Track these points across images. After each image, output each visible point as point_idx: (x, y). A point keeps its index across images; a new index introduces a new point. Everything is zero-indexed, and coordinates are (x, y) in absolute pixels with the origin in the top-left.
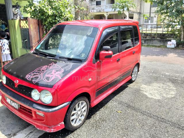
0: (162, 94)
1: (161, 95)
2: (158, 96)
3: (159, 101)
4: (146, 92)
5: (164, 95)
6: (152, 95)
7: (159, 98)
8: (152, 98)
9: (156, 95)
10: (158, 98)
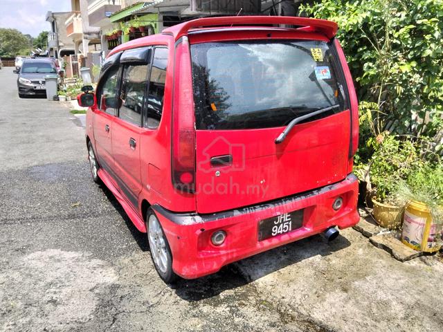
0: (27, 275)
1: (27, 272)
2: (34, 262)
3: (22, 251)
4: (78, 260)
5: (16, 275)
6: (51, 258)
7: (25, 258)
8: (44, 249)
9: (41, 265)
10: (30, 256)
